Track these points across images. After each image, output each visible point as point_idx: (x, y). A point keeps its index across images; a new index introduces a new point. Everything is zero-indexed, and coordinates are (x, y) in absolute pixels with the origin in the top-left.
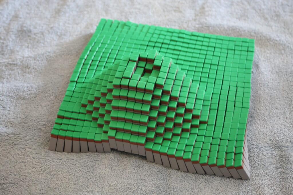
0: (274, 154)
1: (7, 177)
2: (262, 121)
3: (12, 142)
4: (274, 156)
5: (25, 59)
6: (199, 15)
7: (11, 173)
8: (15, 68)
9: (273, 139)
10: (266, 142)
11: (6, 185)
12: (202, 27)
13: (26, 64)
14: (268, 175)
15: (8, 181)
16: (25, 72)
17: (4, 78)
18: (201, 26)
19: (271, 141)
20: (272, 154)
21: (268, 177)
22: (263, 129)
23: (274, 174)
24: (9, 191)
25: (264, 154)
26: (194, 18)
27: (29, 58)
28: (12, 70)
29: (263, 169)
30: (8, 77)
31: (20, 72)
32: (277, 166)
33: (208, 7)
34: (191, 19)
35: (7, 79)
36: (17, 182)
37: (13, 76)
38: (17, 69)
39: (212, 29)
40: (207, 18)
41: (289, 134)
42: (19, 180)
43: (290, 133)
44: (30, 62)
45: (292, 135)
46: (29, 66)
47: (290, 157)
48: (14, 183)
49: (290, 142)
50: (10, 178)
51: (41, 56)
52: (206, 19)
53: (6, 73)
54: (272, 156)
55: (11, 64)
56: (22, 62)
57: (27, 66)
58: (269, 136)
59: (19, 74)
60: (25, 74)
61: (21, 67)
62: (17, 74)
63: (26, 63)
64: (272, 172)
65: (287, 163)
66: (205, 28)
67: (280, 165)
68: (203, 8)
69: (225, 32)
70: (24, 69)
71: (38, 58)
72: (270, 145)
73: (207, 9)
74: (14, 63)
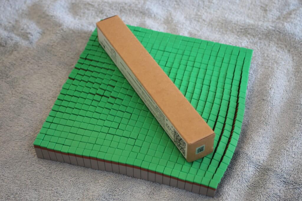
0: (256, 174)
1: (30, 95)
2: (269, 140)
3: (52, 71)
4: (254, 176)
5: (103, 3)
6: (282, 18)
7: (35, 93)
8: (91, 8)
9: (266, 162)
10: (259, 160)
11: (25, 101)
12: (274, 31)
13: (101, 9)
14: (237, 190)
15: (28, 98)
16: (97, 16)
17: (78, 15)
18: (274, 29)
19: (263, 161)
20: (254, 174)
21: (236, 192)
22: (265, 147)
23: (243, 192)
24: (24, 106)
25: (249, 170)
26: (274, 20)
27: (106, 4)
28: (88, 10)
29: (239, 182)
30: (82, 14)
31: (93, 14)
32: (251, 187)
33: (295, 14)
34: (270, 20)
35: (81, 16)
36: (34, 102)
37: (86, 15)
38: (93, 10)
39: (283, 35)
40: (285, 24)
41: (285, 163)
42: (37, 101)
43: (287, 162)
44: (105, 8)
45: (287, 164)
46: (103, 12)
47: (268, 182)
48: (32, 102)
49: (281, 169)
50: (32, 97)
51: (117, 5)
52: (283, 24)
53: (82, 11)
54: (253, 175)
55: (89, 4)
56: (99, 5)
57: (102, 11)
58: (265, 157)
59: (92, 15)
60: (97, 17)
61: (96, 9)
62: (90, 15)
63: (102, 7)
64: (243, 190)
65: (261, 187)
66: (277, 32)
67: (255, 187)
68: (290, 14)
69: (294, 44)
70: (98, 13)
71: (113, 7)
72: (261, 165)
73: (293, 16)
74: (92, 4)
